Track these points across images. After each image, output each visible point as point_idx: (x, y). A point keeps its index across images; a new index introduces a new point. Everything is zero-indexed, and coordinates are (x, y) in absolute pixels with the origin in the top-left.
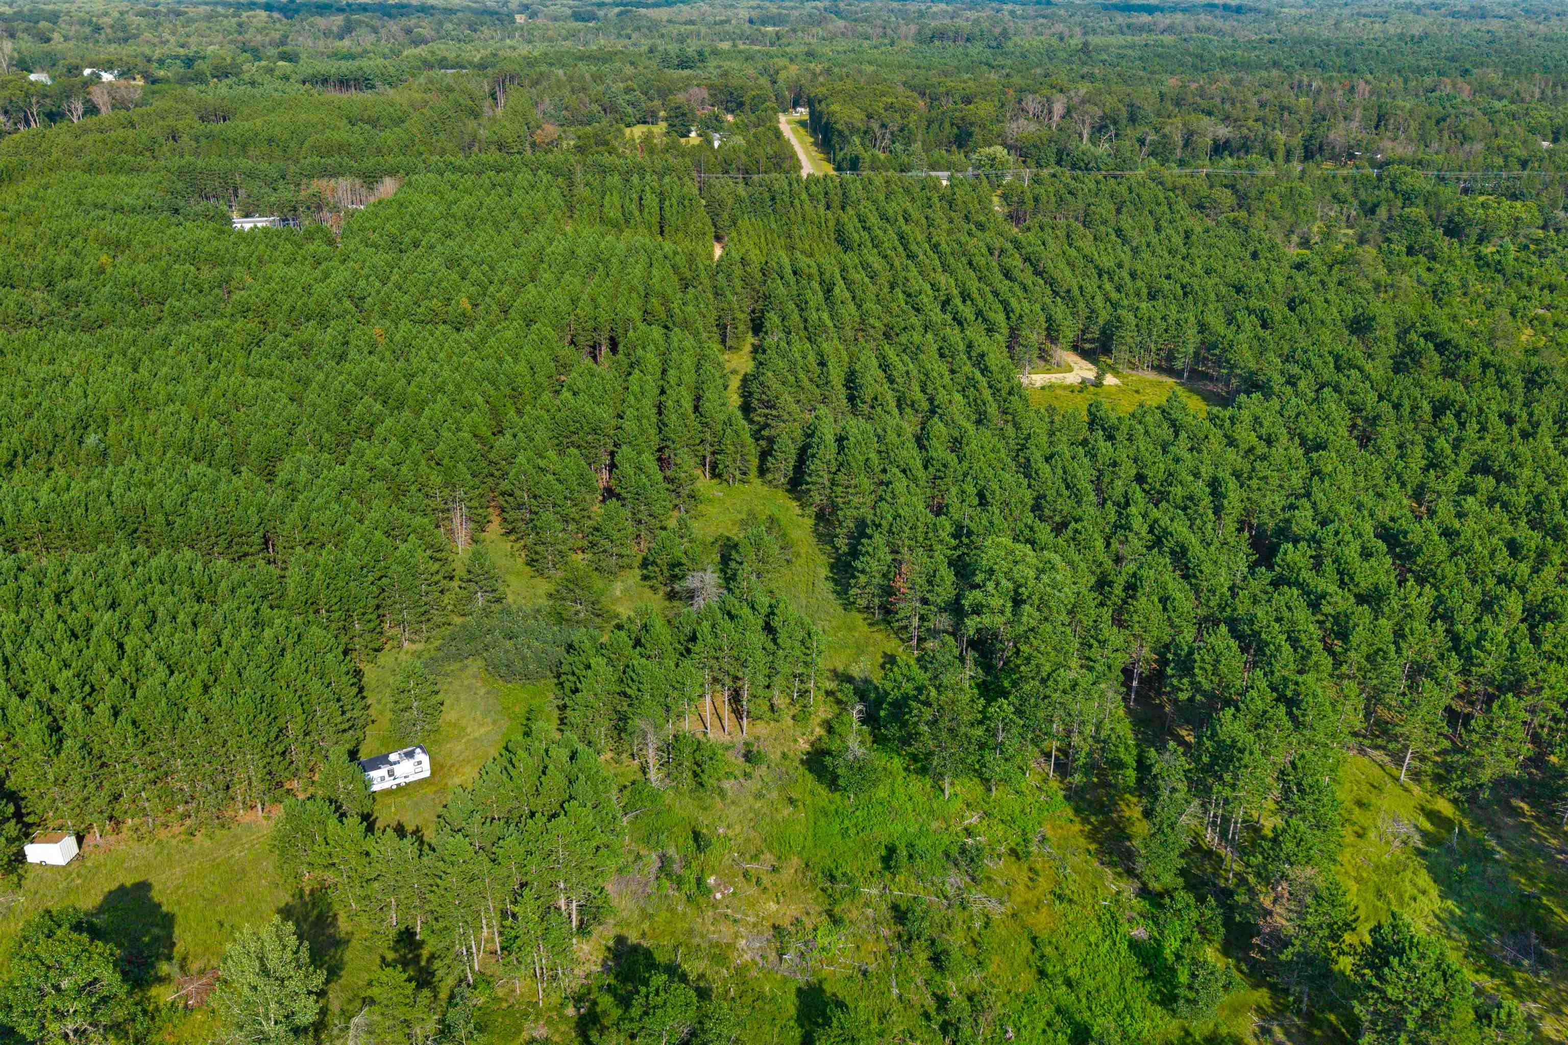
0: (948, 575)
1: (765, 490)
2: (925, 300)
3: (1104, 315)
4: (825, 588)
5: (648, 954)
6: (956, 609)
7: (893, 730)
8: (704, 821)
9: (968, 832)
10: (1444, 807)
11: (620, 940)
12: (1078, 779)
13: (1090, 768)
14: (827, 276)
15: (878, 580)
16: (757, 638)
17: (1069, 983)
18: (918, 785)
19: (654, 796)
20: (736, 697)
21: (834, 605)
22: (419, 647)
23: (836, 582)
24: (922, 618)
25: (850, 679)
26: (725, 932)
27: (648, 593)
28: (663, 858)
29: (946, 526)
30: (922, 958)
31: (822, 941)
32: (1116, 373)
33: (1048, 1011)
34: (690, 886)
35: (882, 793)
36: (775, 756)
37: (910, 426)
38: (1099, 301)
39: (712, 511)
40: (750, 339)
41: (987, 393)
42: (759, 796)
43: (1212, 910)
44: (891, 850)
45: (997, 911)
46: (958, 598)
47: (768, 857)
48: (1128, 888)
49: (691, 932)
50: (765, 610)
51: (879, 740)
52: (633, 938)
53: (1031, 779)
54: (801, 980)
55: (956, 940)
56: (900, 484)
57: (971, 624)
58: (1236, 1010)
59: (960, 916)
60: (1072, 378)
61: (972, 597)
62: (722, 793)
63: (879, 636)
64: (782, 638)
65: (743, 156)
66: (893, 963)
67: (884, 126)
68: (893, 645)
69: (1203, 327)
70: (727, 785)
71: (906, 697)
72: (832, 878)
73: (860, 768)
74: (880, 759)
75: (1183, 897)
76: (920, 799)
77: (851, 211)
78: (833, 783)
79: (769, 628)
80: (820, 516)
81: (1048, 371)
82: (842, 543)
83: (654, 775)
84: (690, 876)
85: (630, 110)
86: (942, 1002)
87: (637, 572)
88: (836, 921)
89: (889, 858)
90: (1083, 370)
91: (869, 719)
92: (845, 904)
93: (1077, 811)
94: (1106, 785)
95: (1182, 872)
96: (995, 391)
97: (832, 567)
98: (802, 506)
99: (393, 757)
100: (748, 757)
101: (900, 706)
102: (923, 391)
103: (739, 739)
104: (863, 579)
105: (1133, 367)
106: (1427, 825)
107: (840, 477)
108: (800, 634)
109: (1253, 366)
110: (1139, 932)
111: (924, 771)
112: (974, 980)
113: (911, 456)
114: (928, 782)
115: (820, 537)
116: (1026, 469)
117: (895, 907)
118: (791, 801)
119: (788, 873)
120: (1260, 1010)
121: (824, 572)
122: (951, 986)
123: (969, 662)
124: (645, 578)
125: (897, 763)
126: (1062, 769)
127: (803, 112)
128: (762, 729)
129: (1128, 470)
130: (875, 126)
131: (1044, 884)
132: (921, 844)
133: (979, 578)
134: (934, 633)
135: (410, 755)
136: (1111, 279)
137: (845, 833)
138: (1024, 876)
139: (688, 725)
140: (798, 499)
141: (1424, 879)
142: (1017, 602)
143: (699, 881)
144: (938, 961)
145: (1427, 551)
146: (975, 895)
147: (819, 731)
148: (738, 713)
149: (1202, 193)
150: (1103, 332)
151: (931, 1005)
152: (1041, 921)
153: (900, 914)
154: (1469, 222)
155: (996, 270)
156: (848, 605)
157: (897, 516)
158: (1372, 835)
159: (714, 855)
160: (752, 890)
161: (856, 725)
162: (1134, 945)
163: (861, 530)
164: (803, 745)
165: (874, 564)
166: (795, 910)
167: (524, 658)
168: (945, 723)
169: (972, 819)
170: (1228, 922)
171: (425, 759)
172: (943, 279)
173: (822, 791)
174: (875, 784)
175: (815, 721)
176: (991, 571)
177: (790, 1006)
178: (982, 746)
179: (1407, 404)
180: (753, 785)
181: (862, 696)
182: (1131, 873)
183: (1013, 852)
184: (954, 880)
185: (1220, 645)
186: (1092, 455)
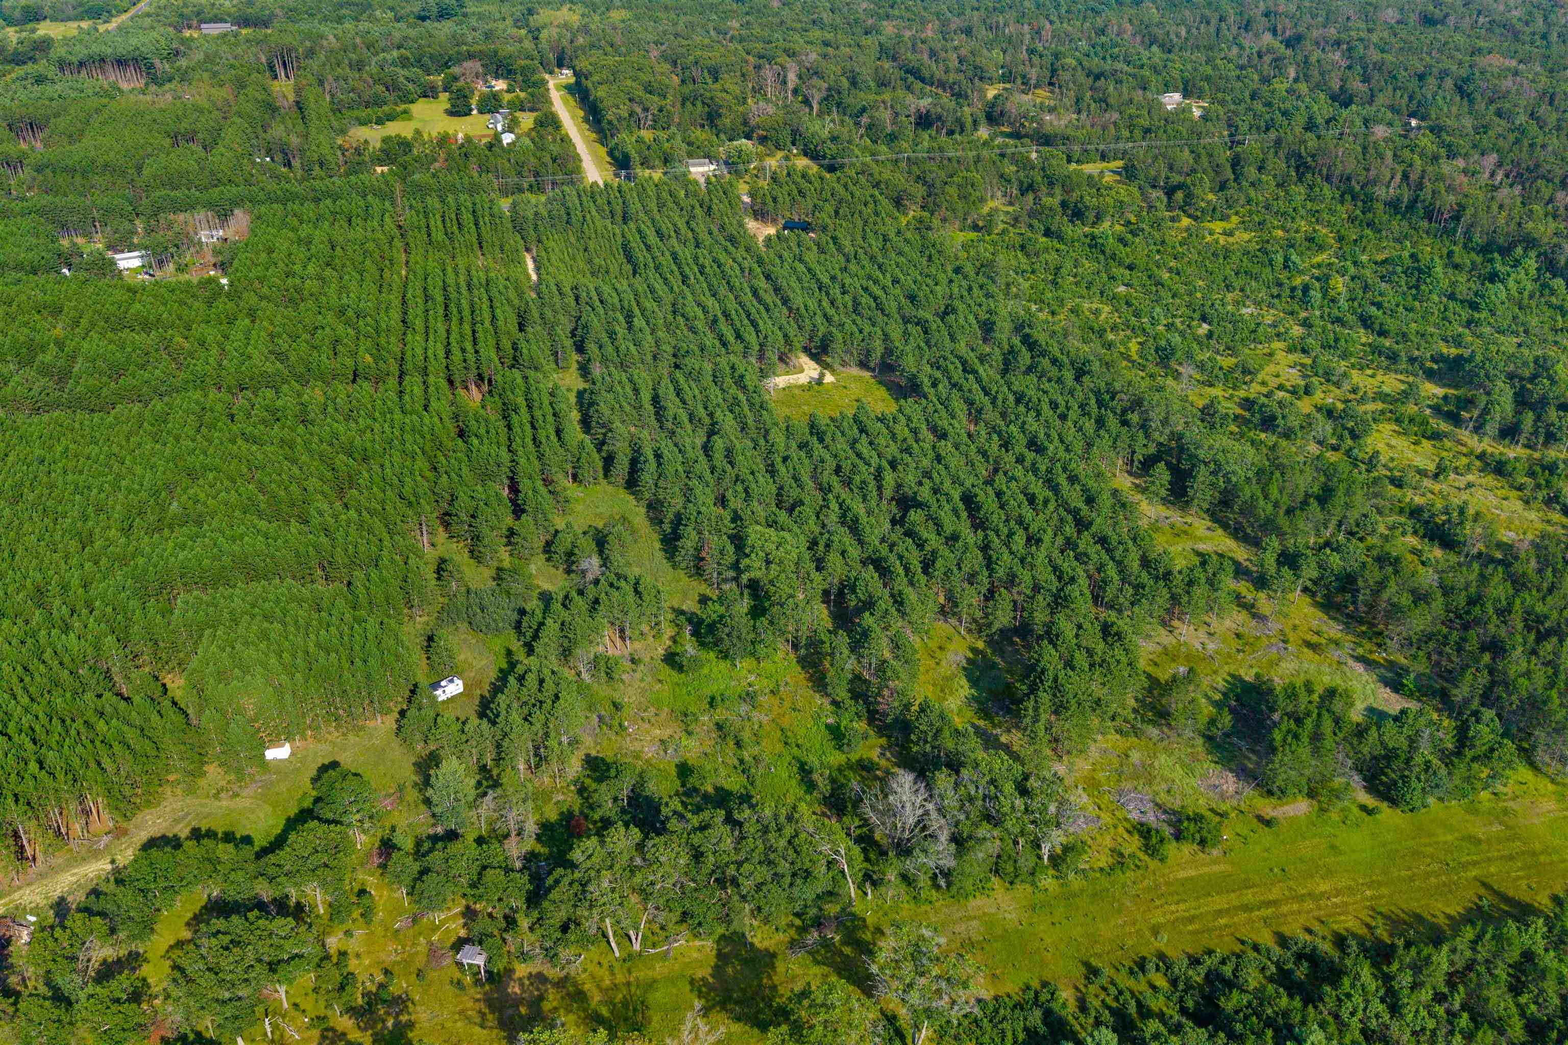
0: (731, 549)
1: (610, 488)
2: (700, 325)
3: (822, 330)
4: (659, 555)
5: (603, 759)
6: (735, 566)
7: (710, 639)
8: (617, 696)
9: (750, 685)
10: (980, 645)
11: (587, 755)
12: (803, 652)
13: (807, 646)
14: (626, 304)
15: (692, 551)
16: (631, 598)
17: (798, 746)
18: (723, 665)
19: (588, 687)
20: (622, 631)
21: (666, 566)
22: (425, 619)
23: (666, 551)
24: (719, 574)
25: (682, 612)
26: (637, 746)
27: (553, 571)
28: (600, 717)
29: (727, 515)
30: (731, 744)
31: (684, 743)
32: (833, 372)
33: (789, 758)
34: (617, 728)
35: (705, 671)
36: (647, 659)
37: (699, 441)
38: (819, 319)
39: (579, 507)
40: (575, 357)
41: (746, 409)
42: (642, 680)
43: (861, 707)
44: (713, 698)
45: (765, 719)
46: (738, 561)
47: (652, 710)
48: (826, 702)
49: (621, 748)
50: (633, 582)
51: (703, 645)
52: (594, 753)
53: (780, 654)
54: (677, 761)
55: (746, 736)
56: (699, 489)
57: (745, 578)
58: (871, 748)
59: (747, 724)
60: (802, 379)
61: (745, 562)
62: (623, 681)
63: (695, 584)
64: (645, 597)
65: (532, 159)
66: (718, 748)
67: (646, 110)
68: (704, 589)
69: (886, 337)
70: (624, 677)
71: (714, 622)
72: (686, 715)
73: (695, 660)
74: (704, 655)
75: (849, 702)
76: (725, 671)
77: (632, 225)
78: (680, 668)
79: (636, 591)
80: (650, 506)
81: (787, 373)
82: (667, 527)
83: (585, 676)
84: (616, 723)
85: (411, 87)
86: (742, 761)
87: (543, 557)
88: (689, 733)
89: (712, 702)
90: (809, 370)
91: (695, 633)
92: (693, 726)
93: (803, 668)
94: (817, 653)
95: (849, 691)
96: (752, 405)
97: (662, 541)
98: (638, 500)
99: (443, 683)
100: (633, 661)
101: (712, 628)
102: (706, 408)
103: (626, 652)
104: (683, 552)
105: (844, 364)
106: (971, 655)
107: (661, 483)
108: (654, 592)
109: (914, 370)
110: (830, 721)
111: (726, 657)
112: (756, 750)
113: (703, 466)
114: (728, 662)
115: (651, 520)
116: (772, 471)
117: (717, 724)
118: (660, 681)
119: (663, 715)
120: (881, 747)
121: (658, 545)
122: (746, 755)
123: (746, 596)
124: (548, 560)
125: (712, 655)
126: (795, 647)
127: (567, 76)
128: (638, 645)
129: (831, 464)
130: (638, 110)
131: (787, 704)
132: (727, 694)
133: (747, 551)
134: (725, 580)
135: (452, 681)
136: (827, 294)
137: (689, 693)
138: (777, 702)
139: (601, 649)
140: (633, 493)
141: (964, 681)
142: (768, 562)
143: (620, 725)
144: (738, 744)
145: (985, 507)
146: (754, 714)
147: (669, 643)
148: (623, 638)
149: (900, 187)
150: (822, 340)
151: (736, 762)
152: (785, 722)
153: (719, 727)
154: (1087, 208)
155: (748, 290)
156: (674, 567)
157: (699, 513)
158: (943, 663)
159: (626, 711)
160: (647, 726)
161: (688, 637)
162: (828, 726)
163: (678, 520)
164: (661, 651)
165: (689, 544)
166: (669, 732)
167: (495, 620)
168: (735, 634)
169: (751, 678)
170: (869, 711)
171: (460, 682)
172: (710, 302)
173: (674, 674)
174: (702, 666)
175: (666, 637)
176: (753, 547)
177: (673, 772)
178: (753, 643)
179: (1000, 397)
180: (638, 675)
181: (690, 621)
182: (827, 695)
183: (772, 692)
184: (744, 708)
185: (868, 577)
186: (810, 455)
